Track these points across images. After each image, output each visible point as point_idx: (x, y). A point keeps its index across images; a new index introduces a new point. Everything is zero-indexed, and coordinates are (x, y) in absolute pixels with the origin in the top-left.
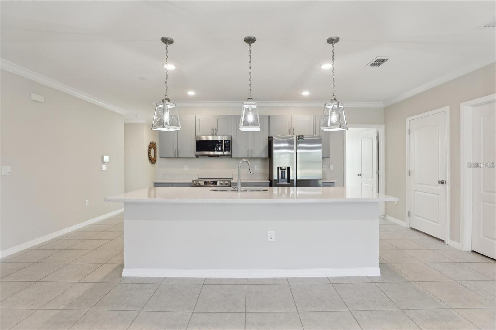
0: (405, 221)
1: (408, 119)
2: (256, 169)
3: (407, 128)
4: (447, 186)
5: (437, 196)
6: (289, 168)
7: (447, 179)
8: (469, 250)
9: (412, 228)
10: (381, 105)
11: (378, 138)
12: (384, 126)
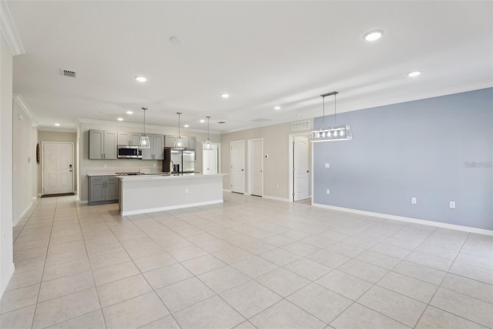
0: (230, 189)
1: (231, 142)
2: (154, 166)
3: (231, 146)
4: (244, 171)
5: (241, 176)
6: (178, 165)
7: (244, 169)
8: (250, 195)
9: (233, 192)
10: (220, 133)
11: (218, 149)
12: (220, 143)
